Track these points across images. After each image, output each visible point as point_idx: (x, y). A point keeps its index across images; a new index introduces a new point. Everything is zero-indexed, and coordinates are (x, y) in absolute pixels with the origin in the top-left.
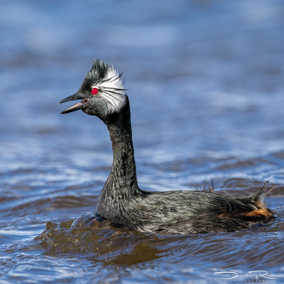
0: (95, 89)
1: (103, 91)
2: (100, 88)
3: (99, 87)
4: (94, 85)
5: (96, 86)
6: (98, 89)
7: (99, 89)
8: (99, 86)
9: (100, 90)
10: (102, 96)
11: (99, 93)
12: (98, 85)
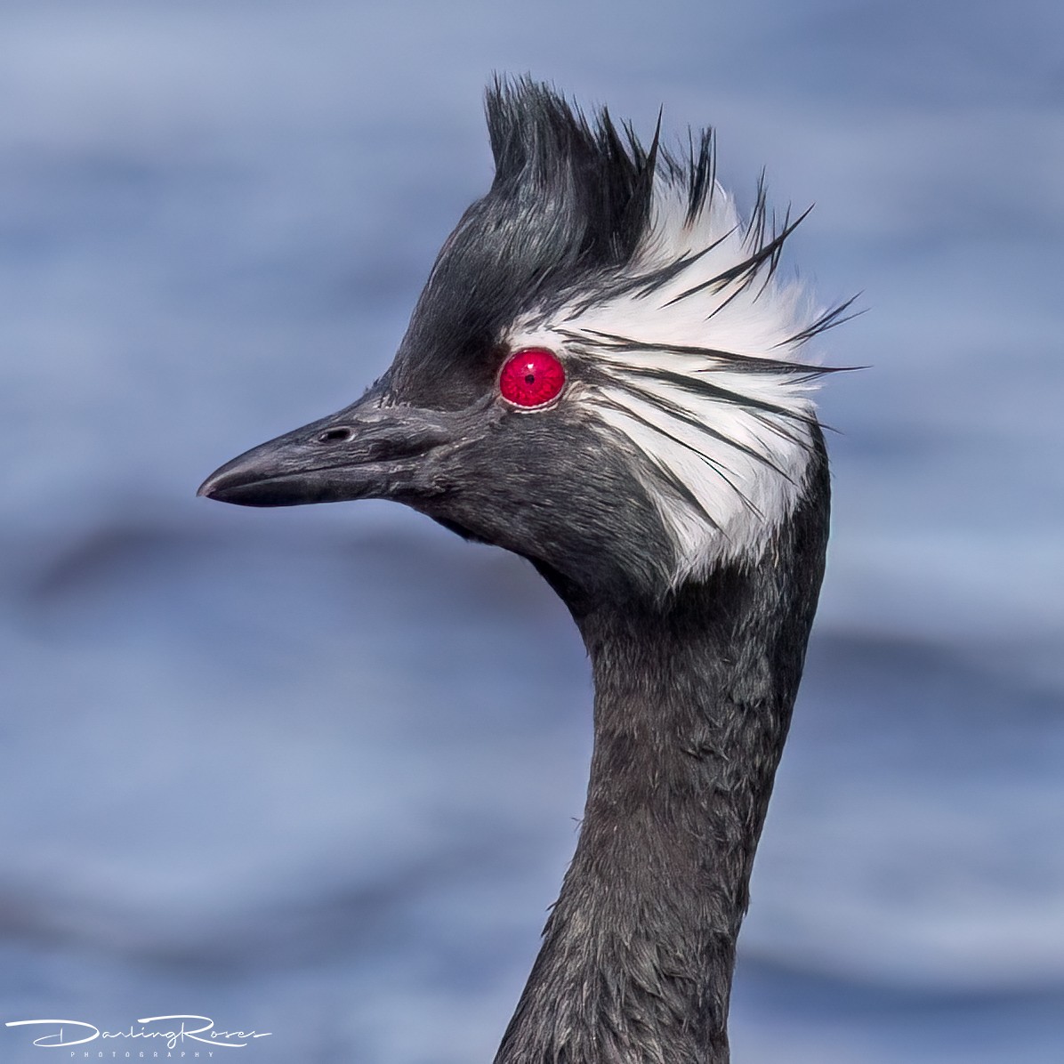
0: (541, 355)
1: (605, 369)
2: (579, 346)
3: (574, 338)
4: (526, 317)
5: (541, 328)
6: (566, 353)
7: (575, 356)
8: (572, 328)
9: (583, 369)
10: (604, 425)
11: (577, 390)
12: (560, 318)
